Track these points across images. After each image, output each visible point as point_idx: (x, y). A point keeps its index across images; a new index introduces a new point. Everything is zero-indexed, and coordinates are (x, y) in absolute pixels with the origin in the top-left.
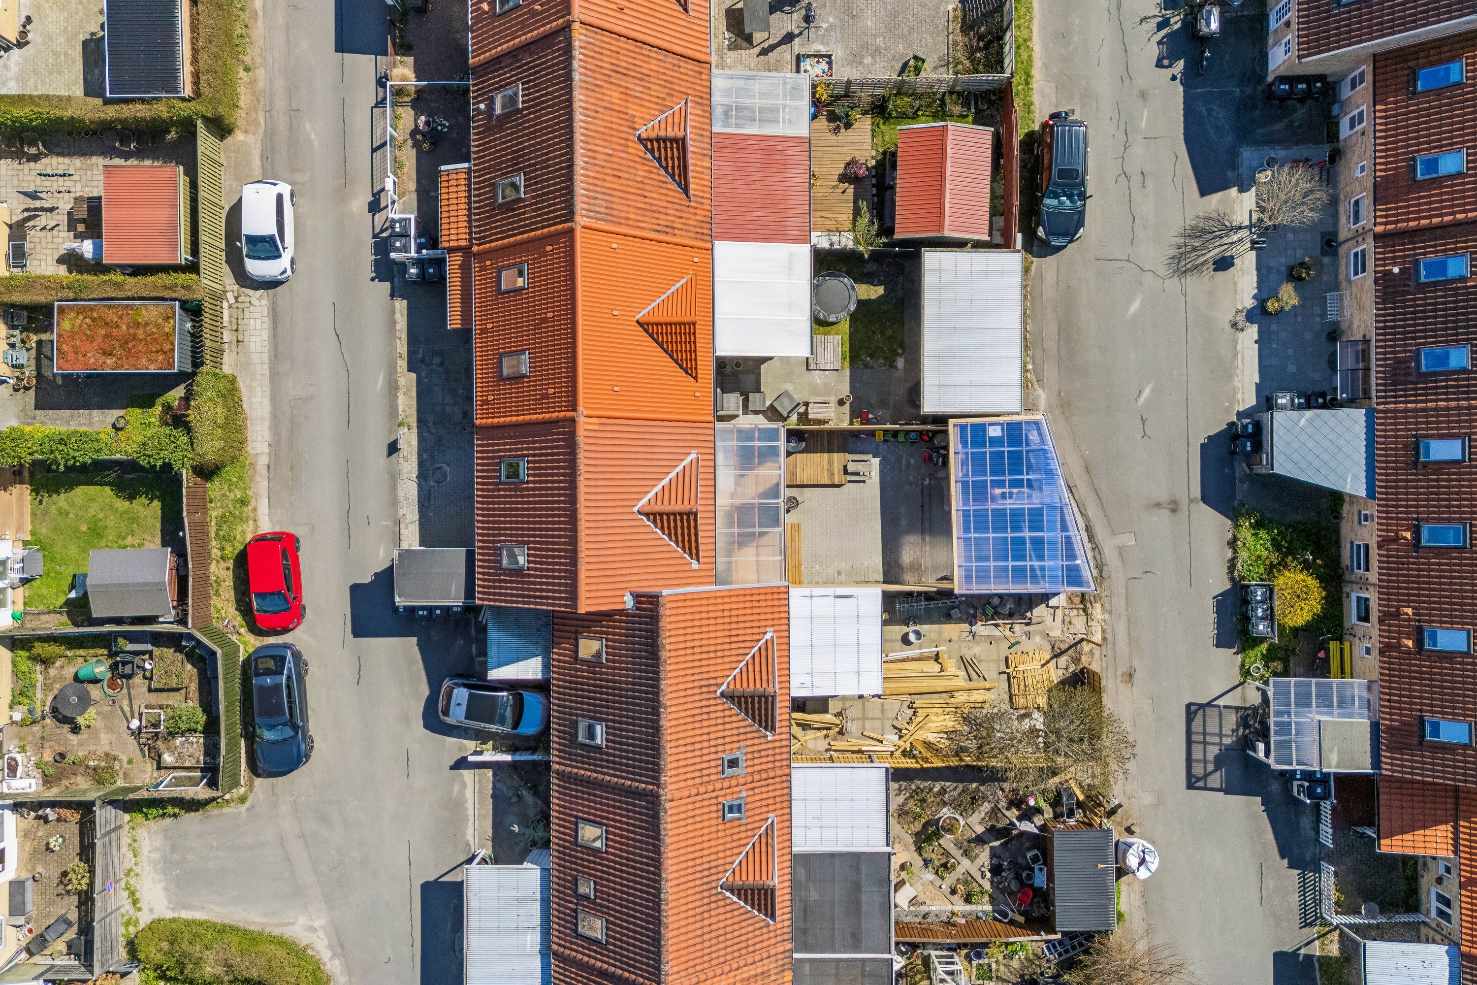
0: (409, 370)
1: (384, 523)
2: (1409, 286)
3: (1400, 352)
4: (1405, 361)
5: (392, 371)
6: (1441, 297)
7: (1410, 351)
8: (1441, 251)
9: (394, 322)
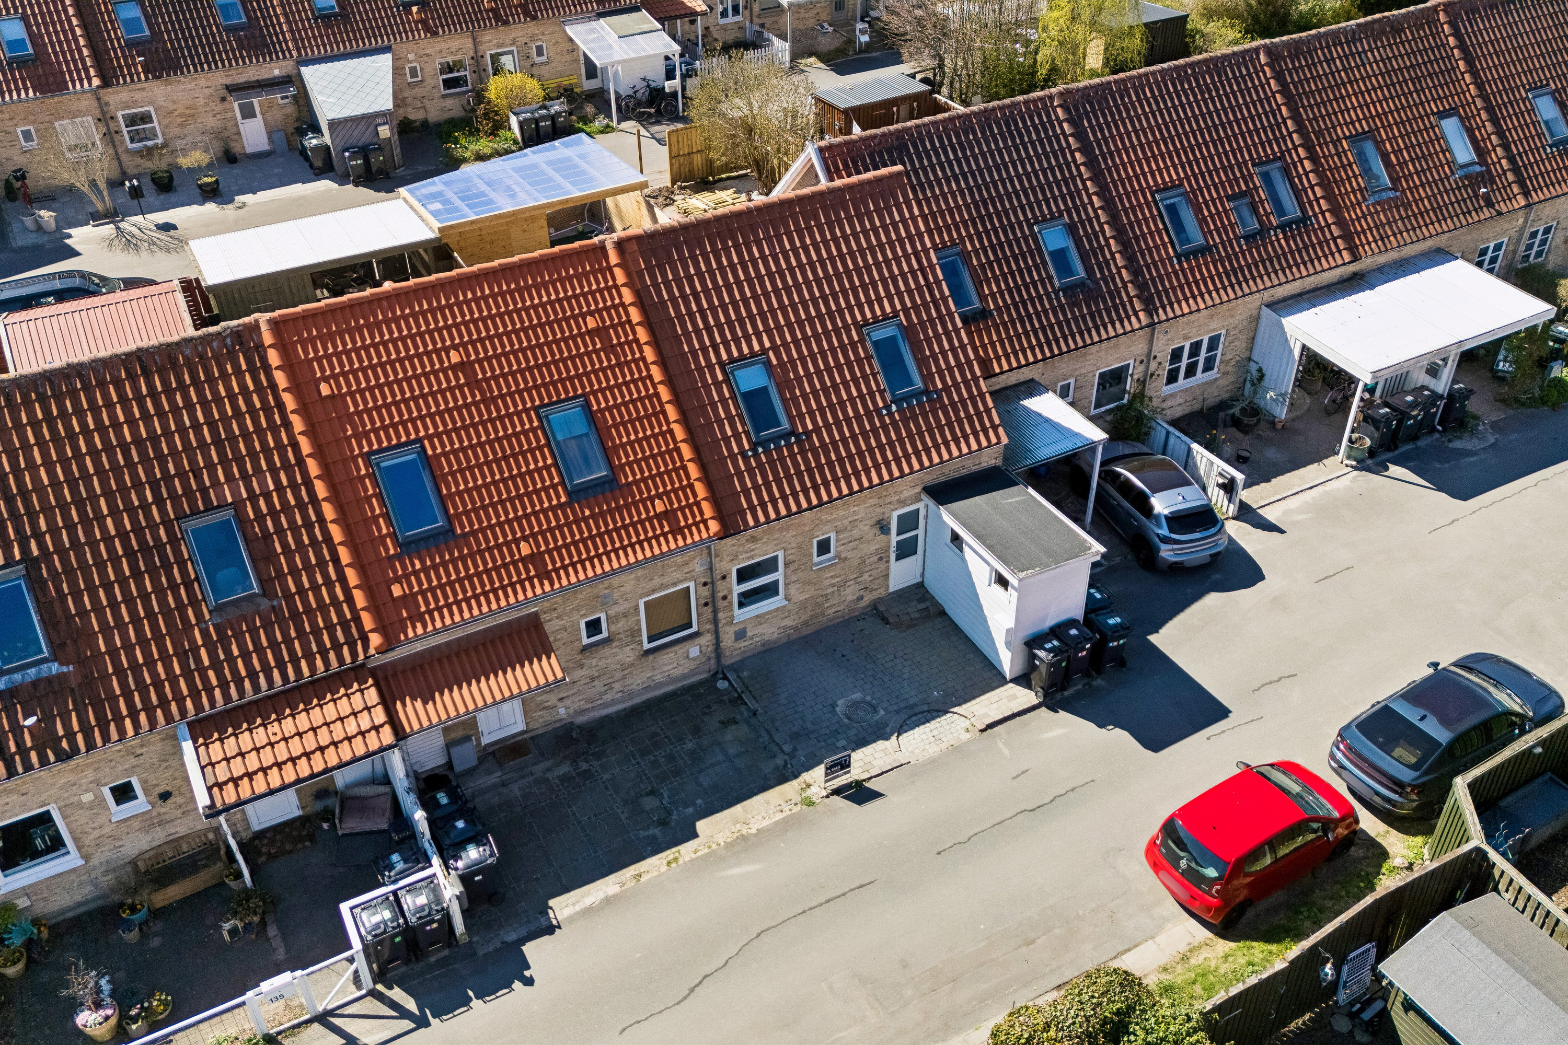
0: (695, 835)
1: (1006, 752)
2: (157, 49)
3: (231, 46)
4: (239, 40)
5: (713, 859)
6: (163, 18)
7: (228, 38)
8: (113, 25)
9: (608, 901)
